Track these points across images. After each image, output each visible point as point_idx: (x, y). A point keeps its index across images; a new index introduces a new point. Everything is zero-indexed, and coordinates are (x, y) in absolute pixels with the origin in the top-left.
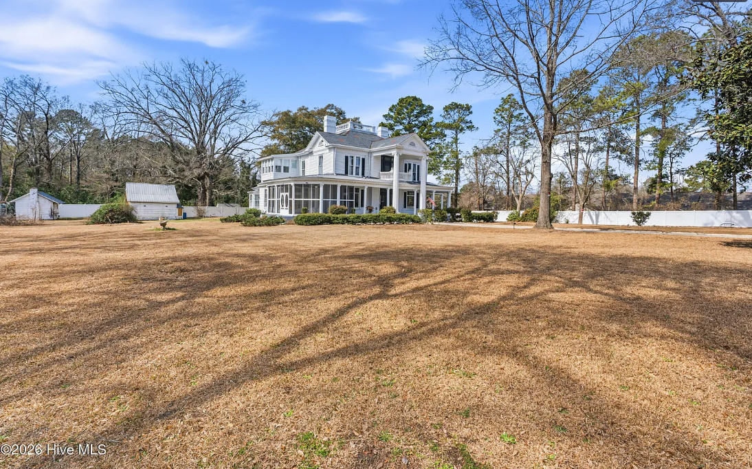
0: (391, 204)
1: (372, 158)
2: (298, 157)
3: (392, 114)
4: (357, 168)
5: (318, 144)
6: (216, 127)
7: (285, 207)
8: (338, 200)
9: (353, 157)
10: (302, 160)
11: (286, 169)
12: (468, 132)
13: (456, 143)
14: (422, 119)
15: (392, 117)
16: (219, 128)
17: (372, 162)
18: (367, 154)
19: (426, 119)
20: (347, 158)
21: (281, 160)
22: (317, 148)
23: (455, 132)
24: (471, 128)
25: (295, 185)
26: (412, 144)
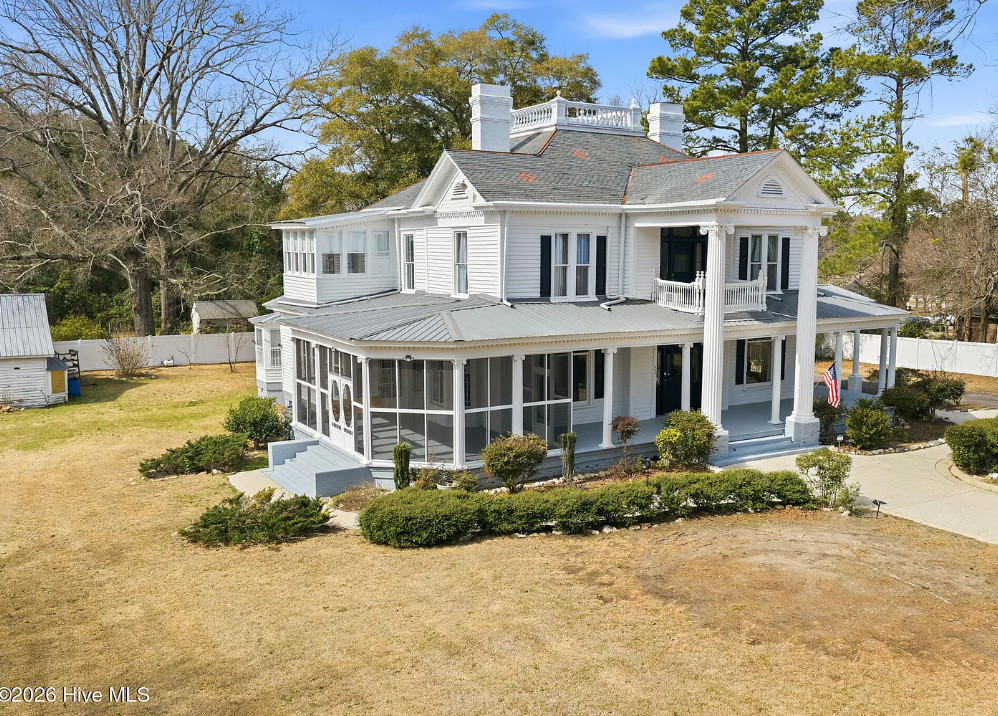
0: (696, 403)
1: (632, 233)
2: (391, 221)
3: (690, 28)
4: (582, 272)
5: (450, 191)
6: (176, 87)
7: (342, 422)
8: (517, 406)
9: (565, 237)
10: (404, 231)
11: (356, 263)
12: (937, 80)
13: (898, 118)
14: (785, 40)
15: (690, 38)
16: (185, 92)
17: (631, 249)
18: (613, 223)
19: (798, 40)
20: (546, 242)
21: (341, 233)
22: (446, 204)
23: (893, 84)
24: (947, 65)
25: (372, 363)
26: (774, 190)
